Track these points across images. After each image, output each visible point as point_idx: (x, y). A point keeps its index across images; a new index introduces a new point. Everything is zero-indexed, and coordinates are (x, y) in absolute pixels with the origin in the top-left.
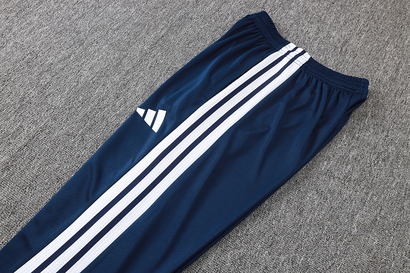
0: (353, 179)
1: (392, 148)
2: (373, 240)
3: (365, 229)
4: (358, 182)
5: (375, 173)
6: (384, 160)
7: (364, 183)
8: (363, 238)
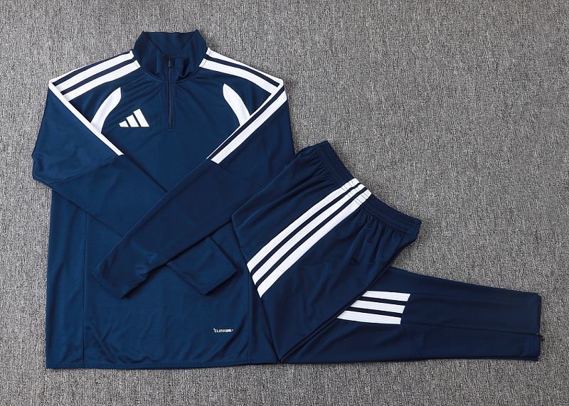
0: (397, 160)
1: (412, 118)
2: (431, 195)
3: (422, 191)
4: (402, 160)
5: (409, 146)
6: (411, 131)
7: (406, 158)
8: (424, 198)
